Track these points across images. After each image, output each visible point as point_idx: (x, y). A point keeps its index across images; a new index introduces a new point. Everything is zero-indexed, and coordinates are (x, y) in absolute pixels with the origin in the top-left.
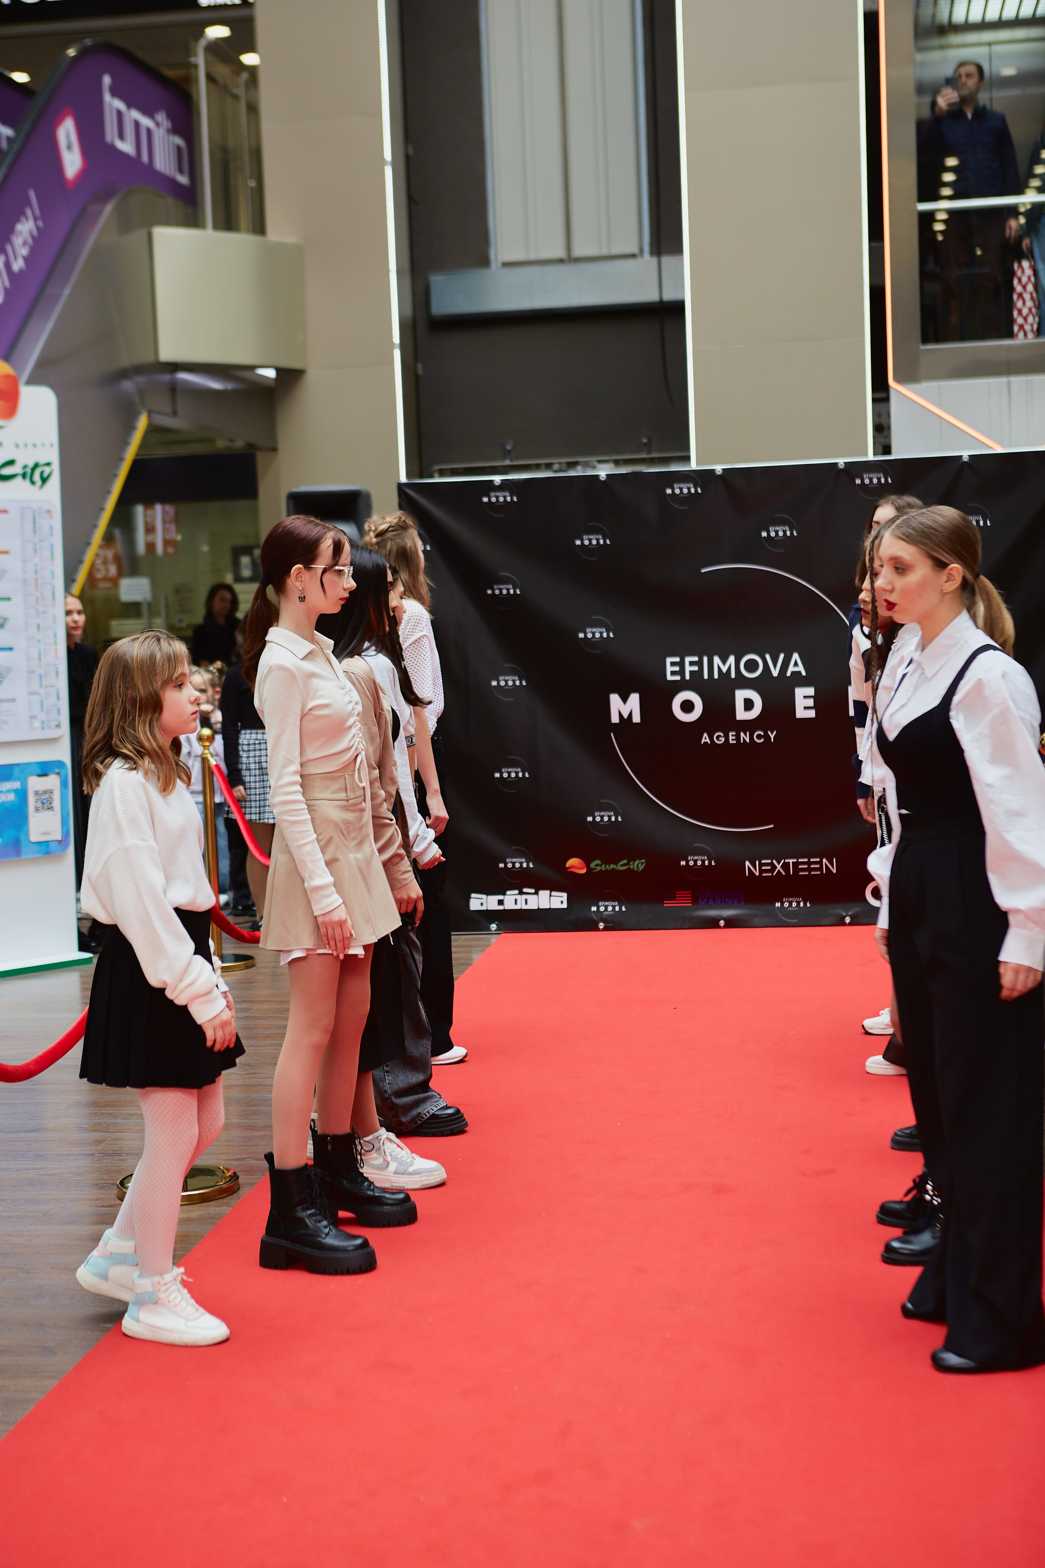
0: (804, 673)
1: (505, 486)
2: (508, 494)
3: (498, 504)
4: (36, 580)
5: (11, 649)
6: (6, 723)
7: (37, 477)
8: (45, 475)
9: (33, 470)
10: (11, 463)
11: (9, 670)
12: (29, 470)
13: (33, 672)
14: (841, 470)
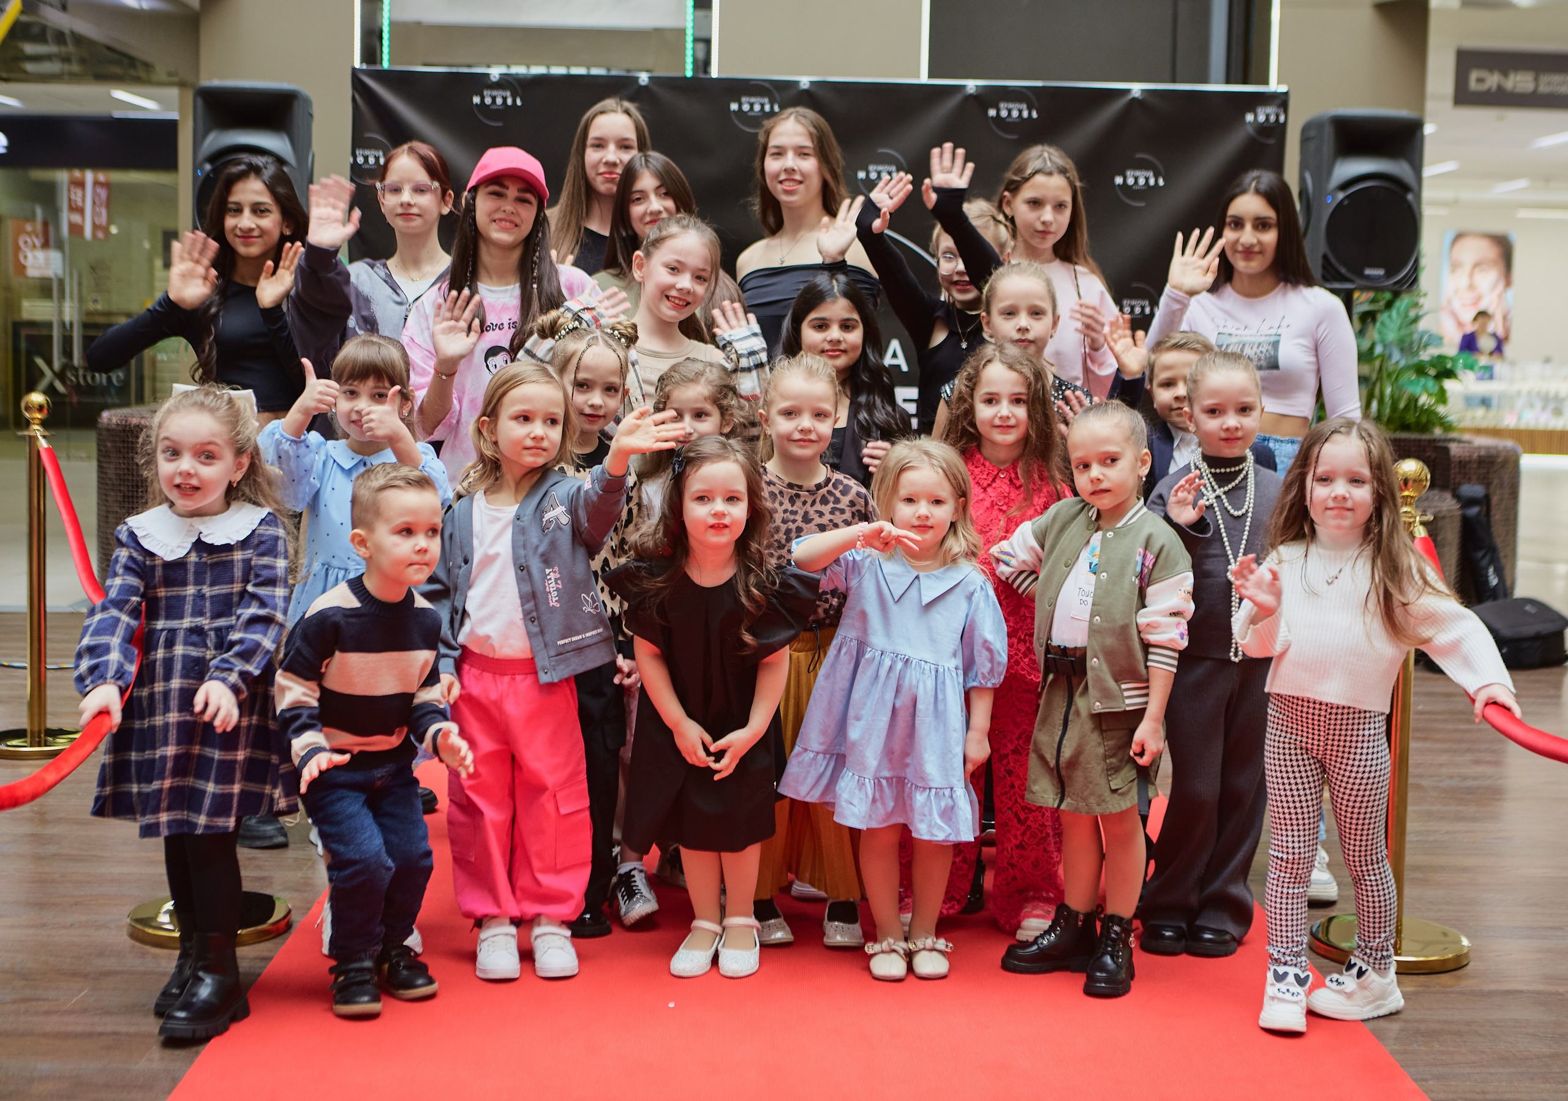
0: (905, 368)
1: (506, 82)
2: (508, 94)
3: (494, 107)
14: (971, 95)
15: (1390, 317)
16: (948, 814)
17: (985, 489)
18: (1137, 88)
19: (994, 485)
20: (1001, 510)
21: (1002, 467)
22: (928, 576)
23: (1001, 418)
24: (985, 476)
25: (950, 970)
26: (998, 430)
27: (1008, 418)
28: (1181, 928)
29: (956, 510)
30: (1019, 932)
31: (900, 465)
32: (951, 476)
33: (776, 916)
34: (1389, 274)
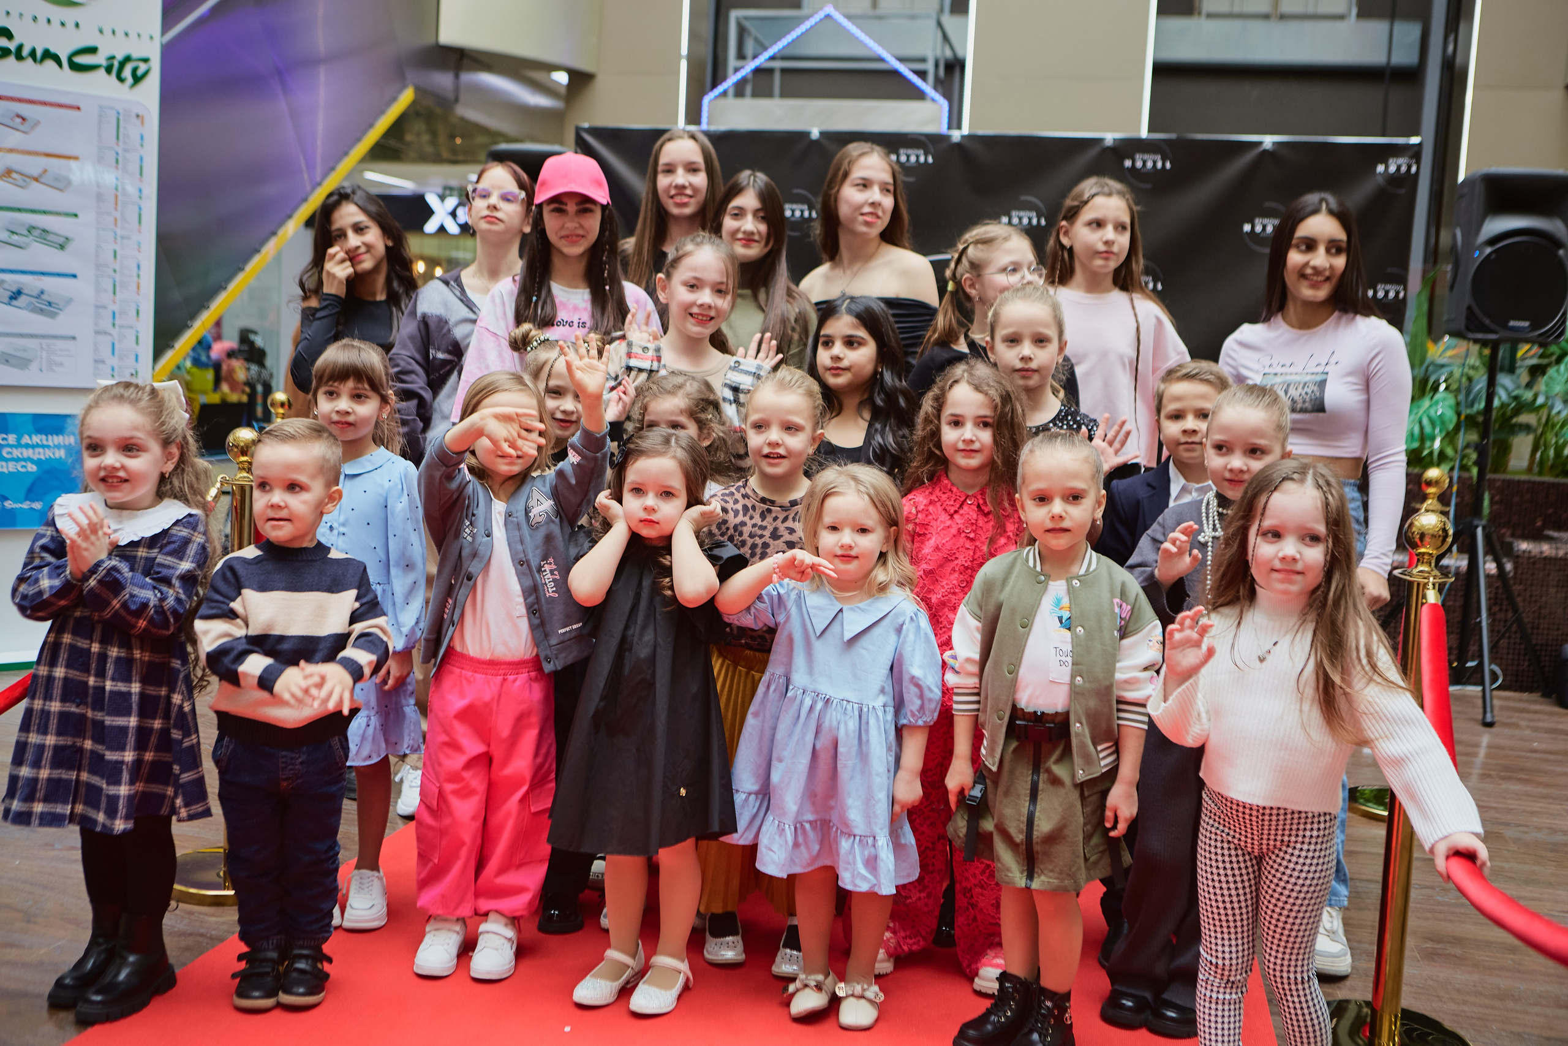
4: (116, 197)
5: (74, 276)
6: (61, 365)
7: (127, 73)
8: (139, 73)
9: (122, 65)
10: (93, 50)
11: (69, 301)
12: (116, 64)
13: (105, 307)
14: (1108, 148)
15: (1558, 371)
16: (872, 863)
17: (952, 516)
18: (1268, 141)
19: (961, 512)
20: (968, 538)
21: (970, 493)
22: (852, 609)
23: (964, 441)
24: (952, 503)
25: (877, 1020)
26: (962, 454)
27: (972, 441)
28: (1144, 998)
29: (887, 539)
30: (976, 980)
31: (825, 490)
32: (878, 502)
33: (734, 933)
34: (1534, 327)
